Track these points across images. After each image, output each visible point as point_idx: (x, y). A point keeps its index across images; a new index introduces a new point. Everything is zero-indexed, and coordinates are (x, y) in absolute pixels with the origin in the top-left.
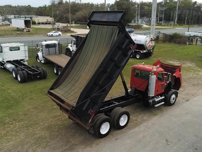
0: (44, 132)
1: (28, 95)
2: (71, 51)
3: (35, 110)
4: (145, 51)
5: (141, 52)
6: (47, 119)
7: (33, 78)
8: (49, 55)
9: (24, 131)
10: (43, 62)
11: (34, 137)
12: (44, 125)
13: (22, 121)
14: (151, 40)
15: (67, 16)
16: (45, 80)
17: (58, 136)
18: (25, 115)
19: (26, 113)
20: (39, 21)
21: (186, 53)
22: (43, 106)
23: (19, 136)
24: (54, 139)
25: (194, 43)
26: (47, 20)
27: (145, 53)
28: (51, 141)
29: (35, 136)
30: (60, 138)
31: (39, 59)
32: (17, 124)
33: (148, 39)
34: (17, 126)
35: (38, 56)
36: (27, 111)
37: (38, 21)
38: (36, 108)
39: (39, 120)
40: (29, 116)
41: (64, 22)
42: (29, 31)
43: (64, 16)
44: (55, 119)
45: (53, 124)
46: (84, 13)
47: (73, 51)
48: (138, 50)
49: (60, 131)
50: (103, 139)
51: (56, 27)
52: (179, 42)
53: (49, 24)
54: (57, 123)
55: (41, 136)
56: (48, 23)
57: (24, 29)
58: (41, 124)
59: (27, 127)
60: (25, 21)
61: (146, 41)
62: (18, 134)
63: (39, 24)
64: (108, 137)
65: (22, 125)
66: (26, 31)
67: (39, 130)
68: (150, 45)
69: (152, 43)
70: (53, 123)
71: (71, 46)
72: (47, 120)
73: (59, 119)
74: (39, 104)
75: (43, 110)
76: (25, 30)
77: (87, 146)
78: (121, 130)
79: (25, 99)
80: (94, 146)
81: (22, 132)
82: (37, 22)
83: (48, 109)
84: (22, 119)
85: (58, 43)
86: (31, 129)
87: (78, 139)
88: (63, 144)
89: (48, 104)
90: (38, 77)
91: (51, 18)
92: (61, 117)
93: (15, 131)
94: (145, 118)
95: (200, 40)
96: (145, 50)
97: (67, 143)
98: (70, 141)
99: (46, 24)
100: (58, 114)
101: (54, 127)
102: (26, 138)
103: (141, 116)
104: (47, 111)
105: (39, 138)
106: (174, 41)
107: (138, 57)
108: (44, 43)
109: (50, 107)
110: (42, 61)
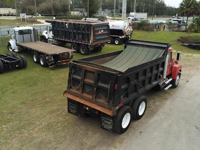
0: (44, 133)
1: (8, 88)
2: (47, 38)
3: (23, 105)
4: (123, 37)
5: (120, 37)
6: (43, 116)
7: (10, 67)
8: (24, 42)
9: (16, 136)
10: (16, 51)
11: (33, 143)
12: (42, 124)
13: (9, 122)
14: (130, 25)
15: (30, 8)
16: (25, 70)
17: (65, 137)
18: (11, 113)
19: (12, 111)
21: (160, 38)
22: (33, 100)
23: (11, 144)
24: (61, 143)
25: (162, 29)
26: (9, 11)
27: (124, 38)
28: (59, 146)
29: (34, 141)
30: (69, 139)
31: (11, 48)
32: (4, 126)
33: (127, 24)
34: (5, 129)
35: (9, 45)
36: (13, 108)
38: (24, 103)
39: (33, 118)
40: (18, 114)
41: (27, 14)
43: (27, 8)
44: (53, 115)
45: (54, 122)
46: (48, 4)
47: (48, 38)
48: (116, 36)
49: (66, 131)
50: (124, 134)
51: (21, 18)
52: (147, 29)
53: (12, 15)
54: (58, 120)
55: (43, 139)
56: (10, 14)
58: (38, 123)
59: (18, 129)
61: (124, 26)
62: (9, 141)
64: (130, 131)
65: (11, 128)
67: (37, 133)
68: (128, 31)
69: (130, 28)
70: (53, 120)
71: (47, 33)
72: (43, 118)
73: (59, 115)
74: (26, 98)
75: (34, 105)
77: (109, 146)
78: (139, 120)
79: (7, 93)
80: (118, 145)
81: (14, 138)
83: (39, 103)
84: (8, 119)
85: (33, 29)
86: (25, 131)
87: (93, 138)
88: (77, 148)
89: (38, 97)
90: (17, 66)
91: (13, 10)
92: (60, 112)
93: (4, 136)
94: (157, 103)
95: (167, 26)
96: (123, 35)
97: (82, 146)
98: (85, 142)
99: (8, 15)
100: (55, 108)
101: (56, 126)
102: (23, 145)
103: (152, 101)
104: (39, 106)
105: (41, 143)
106: (143, 28)
107: (117, 43)
108: (17, 29)
109: (42, 100)
110: (15, 49)
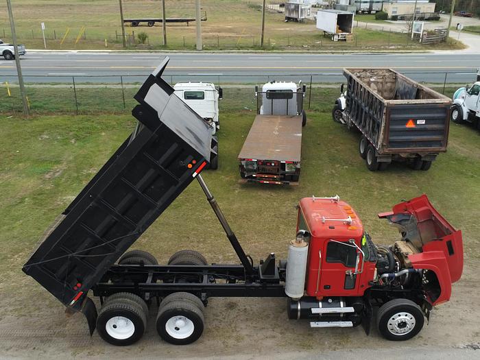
2: (343, 108)
8: (272, 114)
20: (396, 12)
37: (393, 12)
41: (466, 14)
42: (345, 40)
51: (413, 32)
56: (418, 16)
57: (334, 35)
60: (339, 16)
63: (395, 18)
66: (339, 40)
76: (336, 37)
82: (390, 15)
91: (429, 5)
99: (412, 18)
